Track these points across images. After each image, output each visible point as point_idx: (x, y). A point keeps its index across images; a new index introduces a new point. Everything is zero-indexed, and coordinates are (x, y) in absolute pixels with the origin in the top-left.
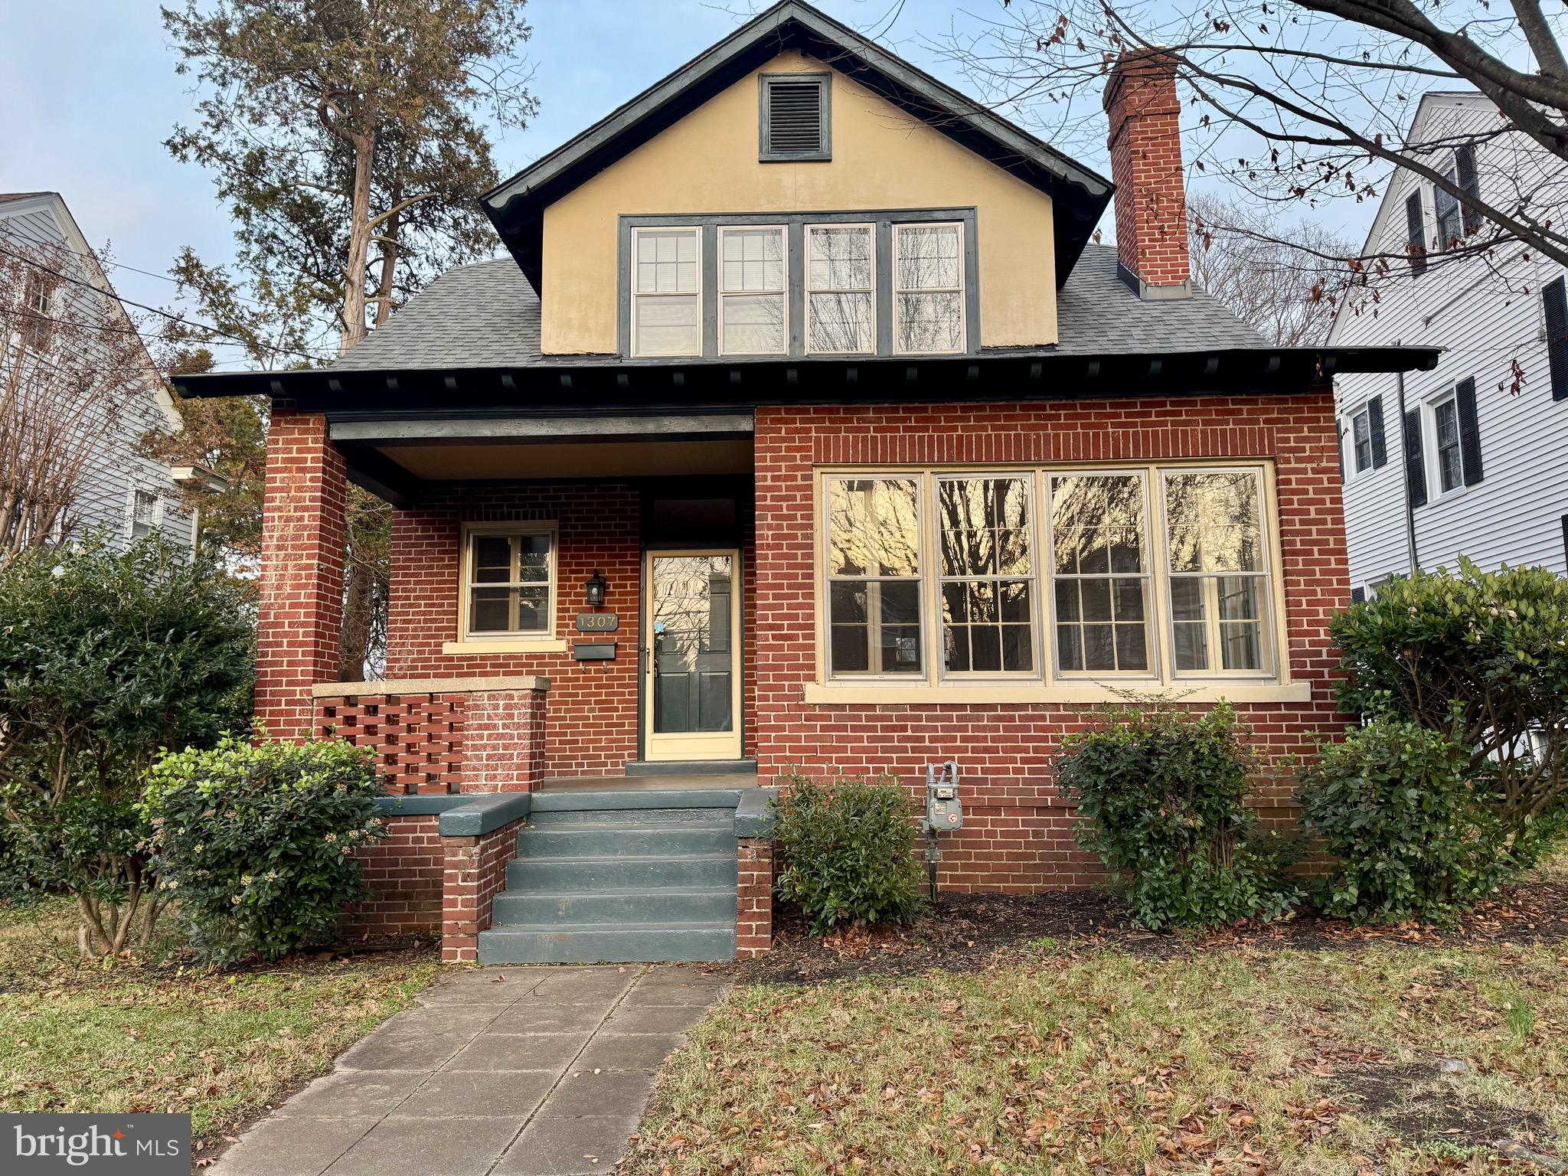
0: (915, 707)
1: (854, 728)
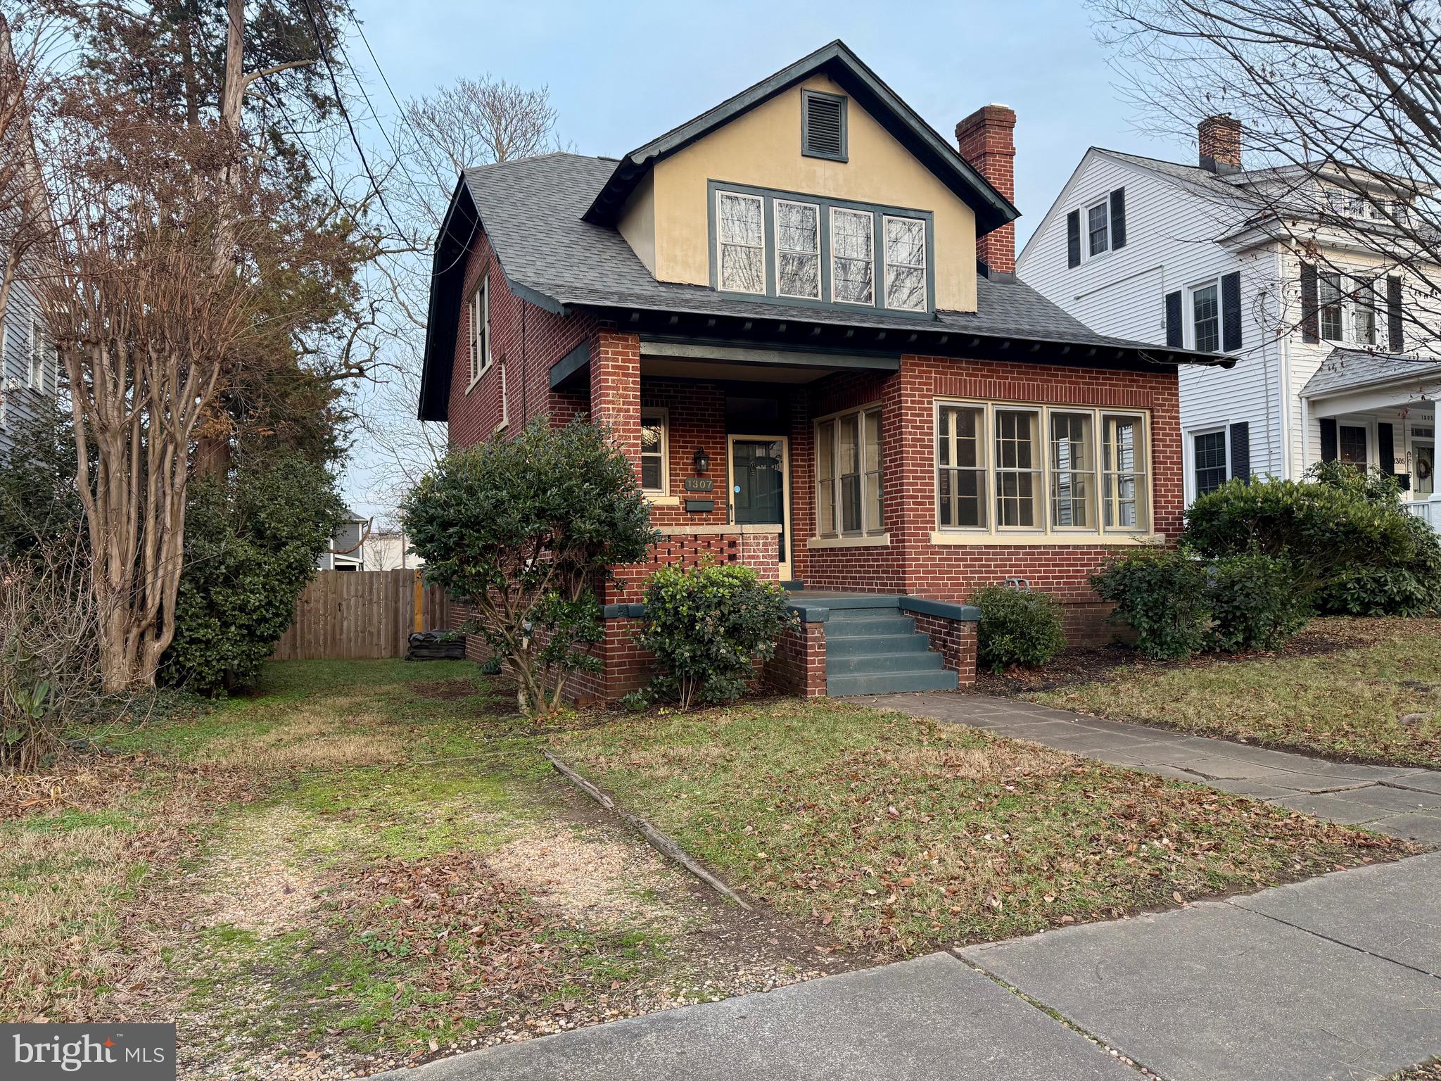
0: (987, 547)
1: (956, 560)
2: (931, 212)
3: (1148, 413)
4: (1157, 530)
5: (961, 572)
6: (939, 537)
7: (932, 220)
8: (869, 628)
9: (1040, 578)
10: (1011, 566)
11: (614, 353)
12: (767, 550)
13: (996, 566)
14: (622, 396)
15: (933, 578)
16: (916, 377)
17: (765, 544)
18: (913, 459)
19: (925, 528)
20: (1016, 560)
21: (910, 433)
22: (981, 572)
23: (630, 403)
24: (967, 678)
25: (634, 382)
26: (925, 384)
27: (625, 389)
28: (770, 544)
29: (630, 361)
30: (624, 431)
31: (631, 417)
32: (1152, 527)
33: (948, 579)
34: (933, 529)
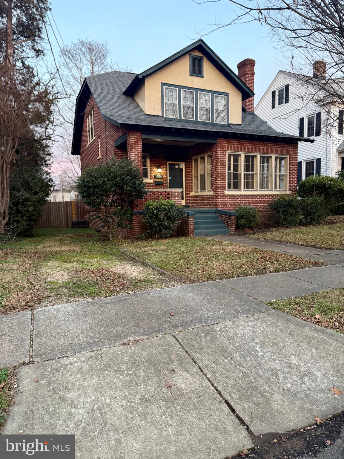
0: (240, 195)
1: (232, 199)
2: (228, 93)
3: (289, 156)
4: (289, 190)
5: (233, 202)
6: (227, 192)
7: (229, 96)
8: (207, 218)
9: (255, 204)
10: (247, 200)
11: (134, 138)
12: (178, 196)
13: (243, 201)
14: (137, 151)
15: (225, 204)
16: (222, 145)
17: (177, 194)
18: (220, 169)
19: (223, 190)
20: (249, 199)
21: (220, 162)
22: (239, 202)
23: (139, 153)
24: (233, 231)
25: (140, 146)
26: (224, 147)
27: (138, 148)
28: (179, 194)
29: (139, 140)
30: (138, 161)
31: (139, 157)
32: (288, 189)
33: (229, 204)
34: (225, 190)
